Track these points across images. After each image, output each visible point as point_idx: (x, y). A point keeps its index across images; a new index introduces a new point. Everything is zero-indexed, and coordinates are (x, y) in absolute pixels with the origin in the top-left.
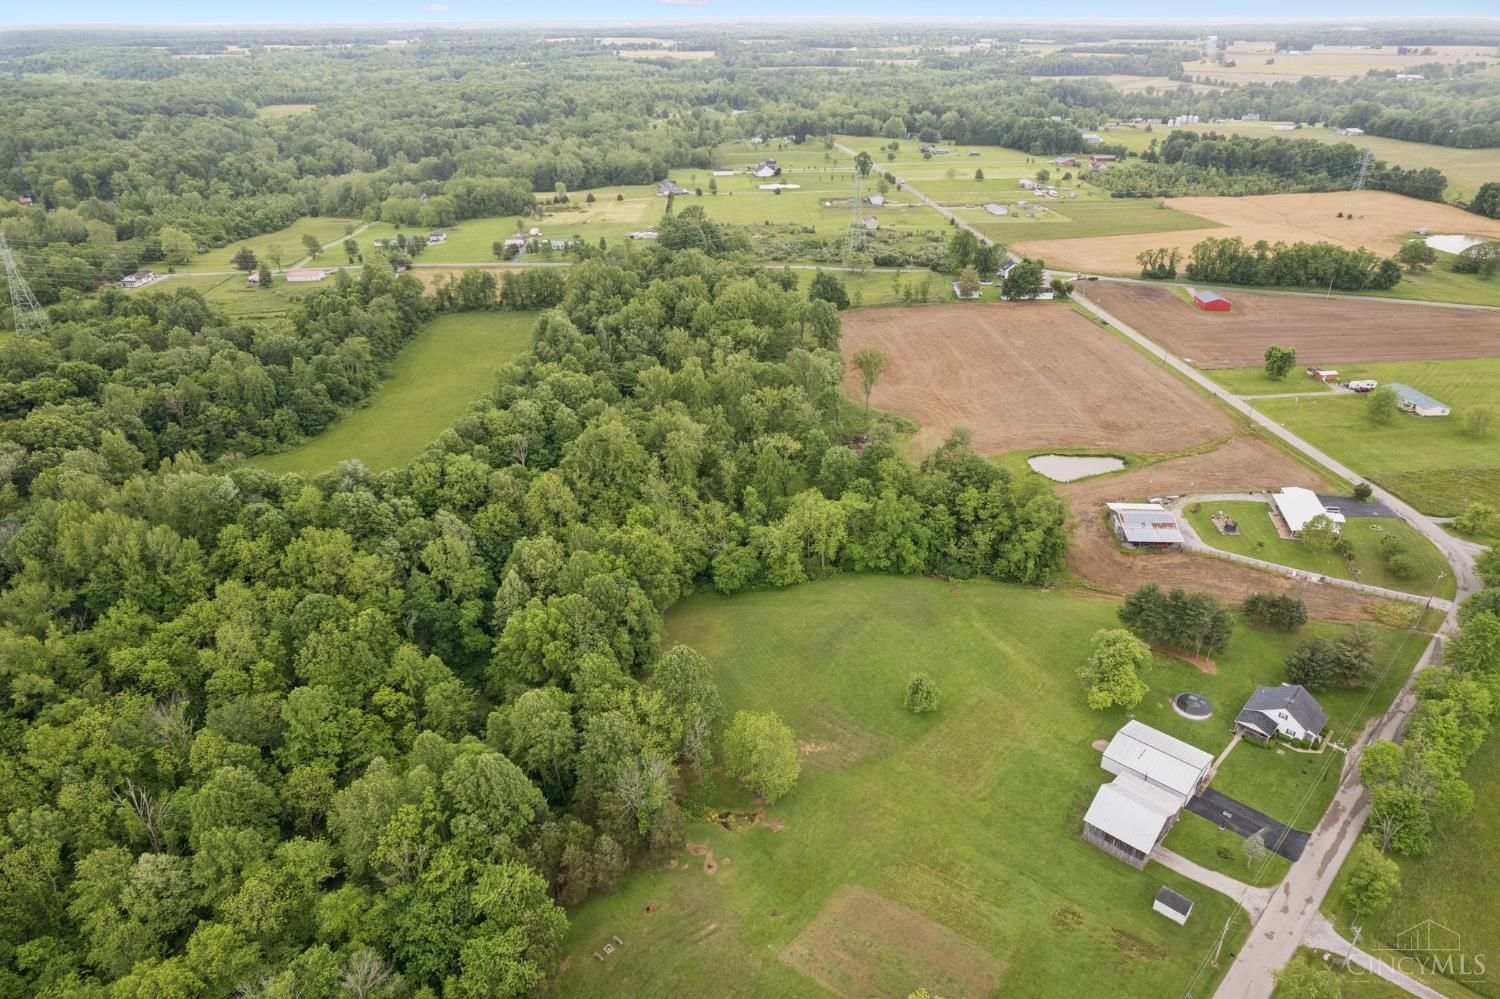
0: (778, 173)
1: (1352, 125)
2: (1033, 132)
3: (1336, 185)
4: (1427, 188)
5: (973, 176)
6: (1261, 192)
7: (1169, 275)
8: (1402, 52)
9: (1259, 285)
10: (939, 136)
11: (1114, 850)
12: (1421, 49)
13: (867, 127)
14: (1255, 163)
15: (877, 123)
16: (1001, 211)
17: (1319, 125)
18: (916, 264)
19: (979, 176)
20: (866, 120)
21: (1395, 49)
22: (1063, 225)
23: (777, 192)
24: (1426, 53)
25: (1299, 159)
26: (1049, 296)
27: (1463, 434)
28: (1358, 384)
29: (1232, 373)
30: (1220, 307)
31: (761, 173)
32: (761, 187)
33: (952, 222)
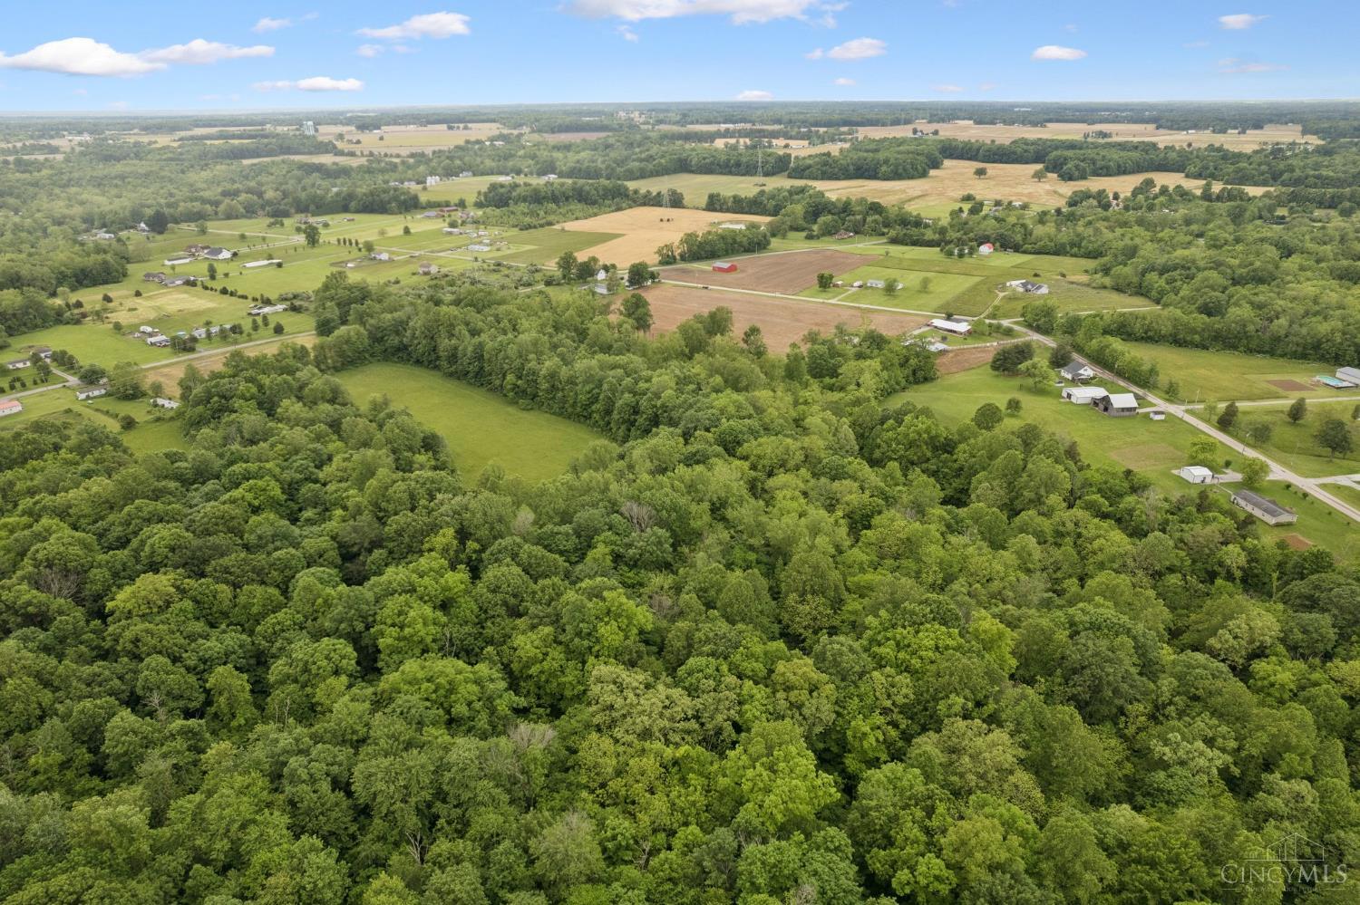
0: (234, 254)
1: (548, 173)
4: (676, 201)
5: (402, 232)
6: (596, 215)
7: (674, 260)
8: (450, 128)
11: (1131, 411)
12: (461, 126)
13: (198, 213)
14: (567, 199)
17: (522, 175)
19: (407, 231)
20: (197, 206)
21: (444, 127)
22: (538, 249)
24: (466, 128)
26: (649, 283)
27: (920, 292)
28: (856, 284)
29: (807, 292)
30: (732, 269)
31: (221, 257)
32: (248, 265)
33: (476, 259)
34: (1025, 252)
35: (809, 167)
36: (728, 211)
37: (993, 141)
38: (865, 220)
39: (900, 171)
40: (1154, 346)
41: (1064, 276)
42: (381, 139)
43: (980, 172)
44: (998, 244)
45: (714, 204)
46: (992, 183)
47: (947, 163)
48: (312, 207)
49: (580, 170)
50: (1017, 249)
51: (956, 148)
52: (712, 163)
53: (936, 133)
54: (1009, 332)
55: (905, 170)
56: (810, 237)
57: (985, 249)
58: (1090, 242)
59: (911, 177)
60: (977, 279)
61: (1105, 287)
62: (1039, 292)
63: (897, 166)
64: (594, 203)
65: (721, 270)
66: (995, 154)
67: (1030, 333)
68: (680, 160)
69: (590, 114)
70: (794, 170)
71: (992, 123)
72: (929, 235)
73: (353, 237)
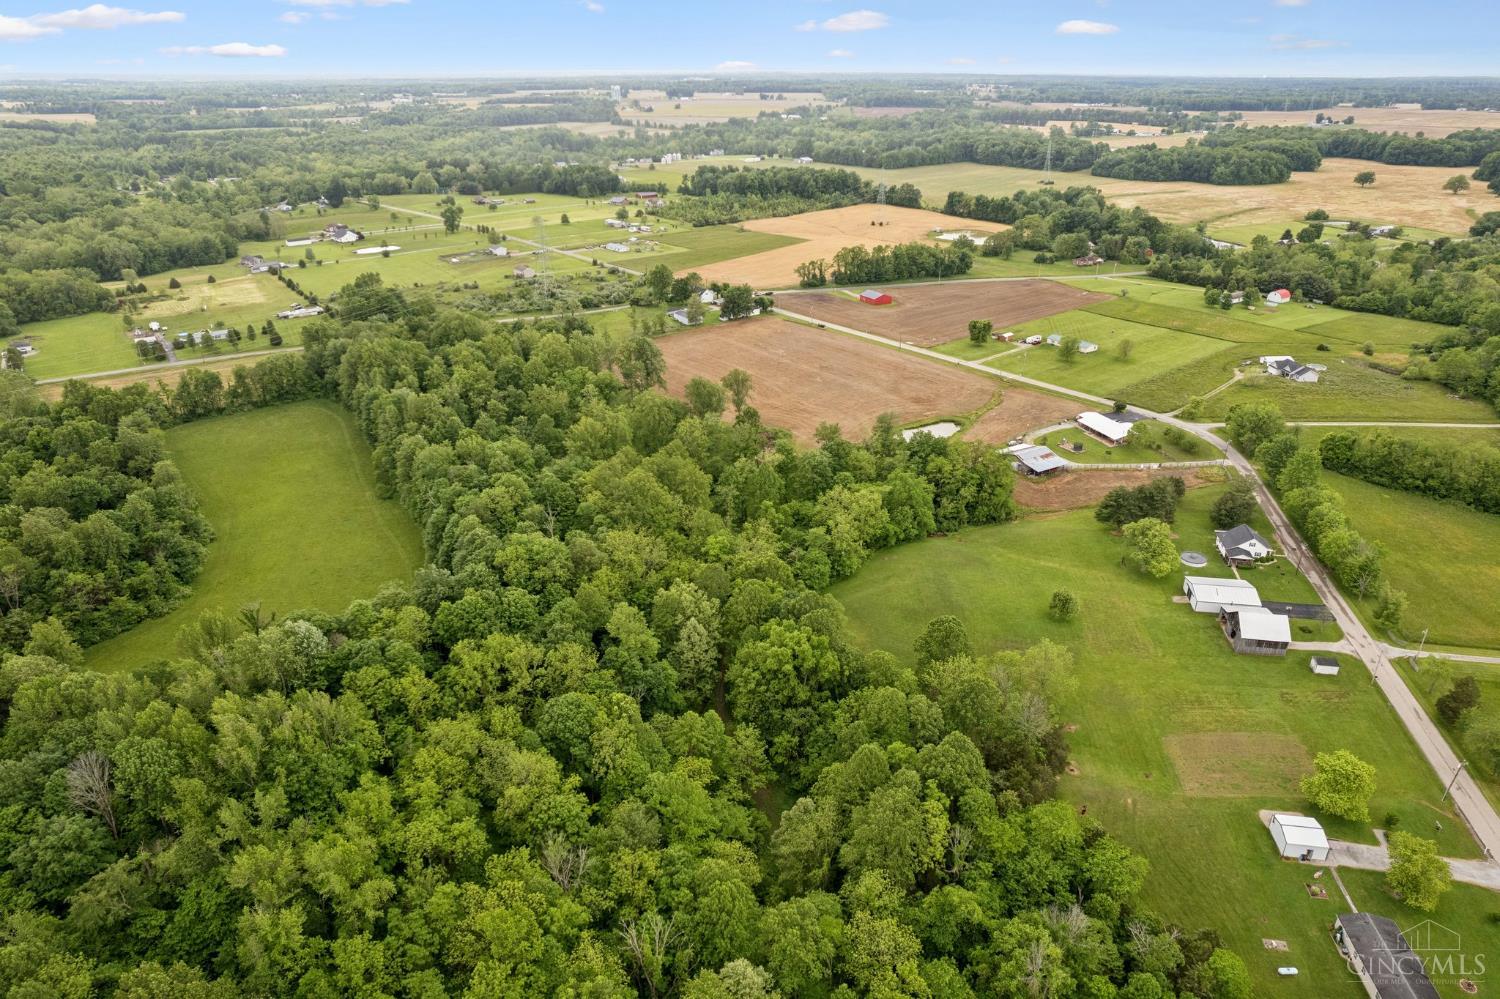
0: (361, 237)
1: (803, 155)
2: (577, 177)
3: (846, 201)
4: (908, 199)
5: (559, 221)
6: (801, 212)
7: (822, 282)
8: (763, 97)
9: (888, 281)
10: (480, 187)
11: (1265, 650)
12: (776, 95)
13: (393, 185)
14: (779, 190)
15: (404, 180)
16: (623, 248)
17: (776, 156)
18: (610, 303)
19: (565, 220)
20: (392, 178)
21: (757, 96)
22: (683, 254)
23: (386, 254)
24: (780, 98)
25: (812, 182)
26: (757, 312)
27: (1117, 360)
28: (1030, 339)
29: (949, 347)
30: (884, 301)
31: (344, 239)
32: (359, 252)
33: (595, 263)
34: (1339, 307)
35: (1120, 162)
36: (970, 215)
37: (1420, 134)
38: (1124, 241)
39: (1244, 171)
40: (1436, 505)
41: (1369, 352)
42: (678, 107)
43: (1365, 179)
44: (1299, 292)
45: (955, 206)
46: (1377, 193)
47: (1326, 163)
48: (506, 185)
49: (838, 153)
50: (1329, 300)
51: (1353, 143)
52: (1002, 152)
53: (1350, 121)
54: (1190, 448)
55: (1250, 172)
56: (1040, 260)
57: (1276, 297)
58: (1448, 299)
59: (1260, 182)
60: (1223, 346)
61: (1426, 379)
62: (1301, 379)
63: (1239, 165)
64: (810, 196)
65: (868, 301)
66: (1408, 152)
67: (1233, 453)
68: (965, 146)
69: (922, 86)
70: (1101, 166)
71: (1452, 107)
72: (1208, 268)
73: (490, 225)
